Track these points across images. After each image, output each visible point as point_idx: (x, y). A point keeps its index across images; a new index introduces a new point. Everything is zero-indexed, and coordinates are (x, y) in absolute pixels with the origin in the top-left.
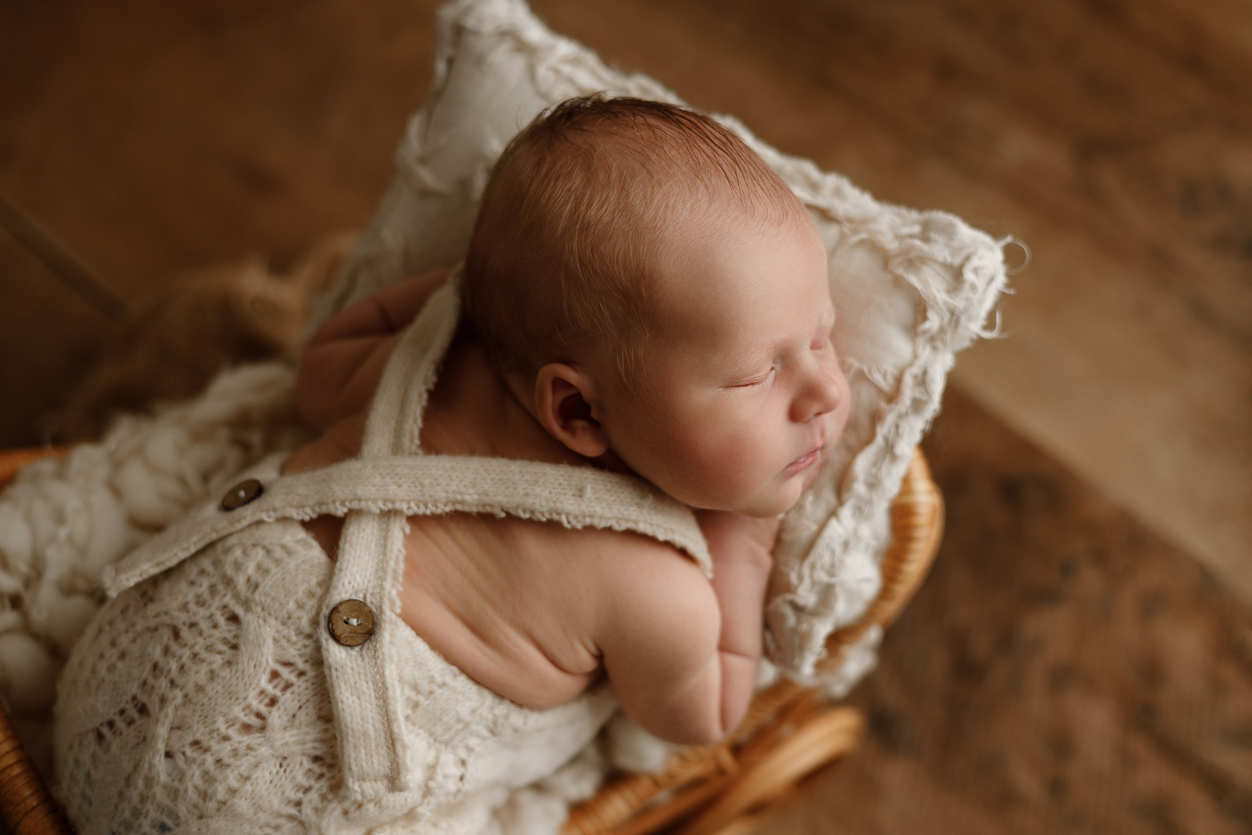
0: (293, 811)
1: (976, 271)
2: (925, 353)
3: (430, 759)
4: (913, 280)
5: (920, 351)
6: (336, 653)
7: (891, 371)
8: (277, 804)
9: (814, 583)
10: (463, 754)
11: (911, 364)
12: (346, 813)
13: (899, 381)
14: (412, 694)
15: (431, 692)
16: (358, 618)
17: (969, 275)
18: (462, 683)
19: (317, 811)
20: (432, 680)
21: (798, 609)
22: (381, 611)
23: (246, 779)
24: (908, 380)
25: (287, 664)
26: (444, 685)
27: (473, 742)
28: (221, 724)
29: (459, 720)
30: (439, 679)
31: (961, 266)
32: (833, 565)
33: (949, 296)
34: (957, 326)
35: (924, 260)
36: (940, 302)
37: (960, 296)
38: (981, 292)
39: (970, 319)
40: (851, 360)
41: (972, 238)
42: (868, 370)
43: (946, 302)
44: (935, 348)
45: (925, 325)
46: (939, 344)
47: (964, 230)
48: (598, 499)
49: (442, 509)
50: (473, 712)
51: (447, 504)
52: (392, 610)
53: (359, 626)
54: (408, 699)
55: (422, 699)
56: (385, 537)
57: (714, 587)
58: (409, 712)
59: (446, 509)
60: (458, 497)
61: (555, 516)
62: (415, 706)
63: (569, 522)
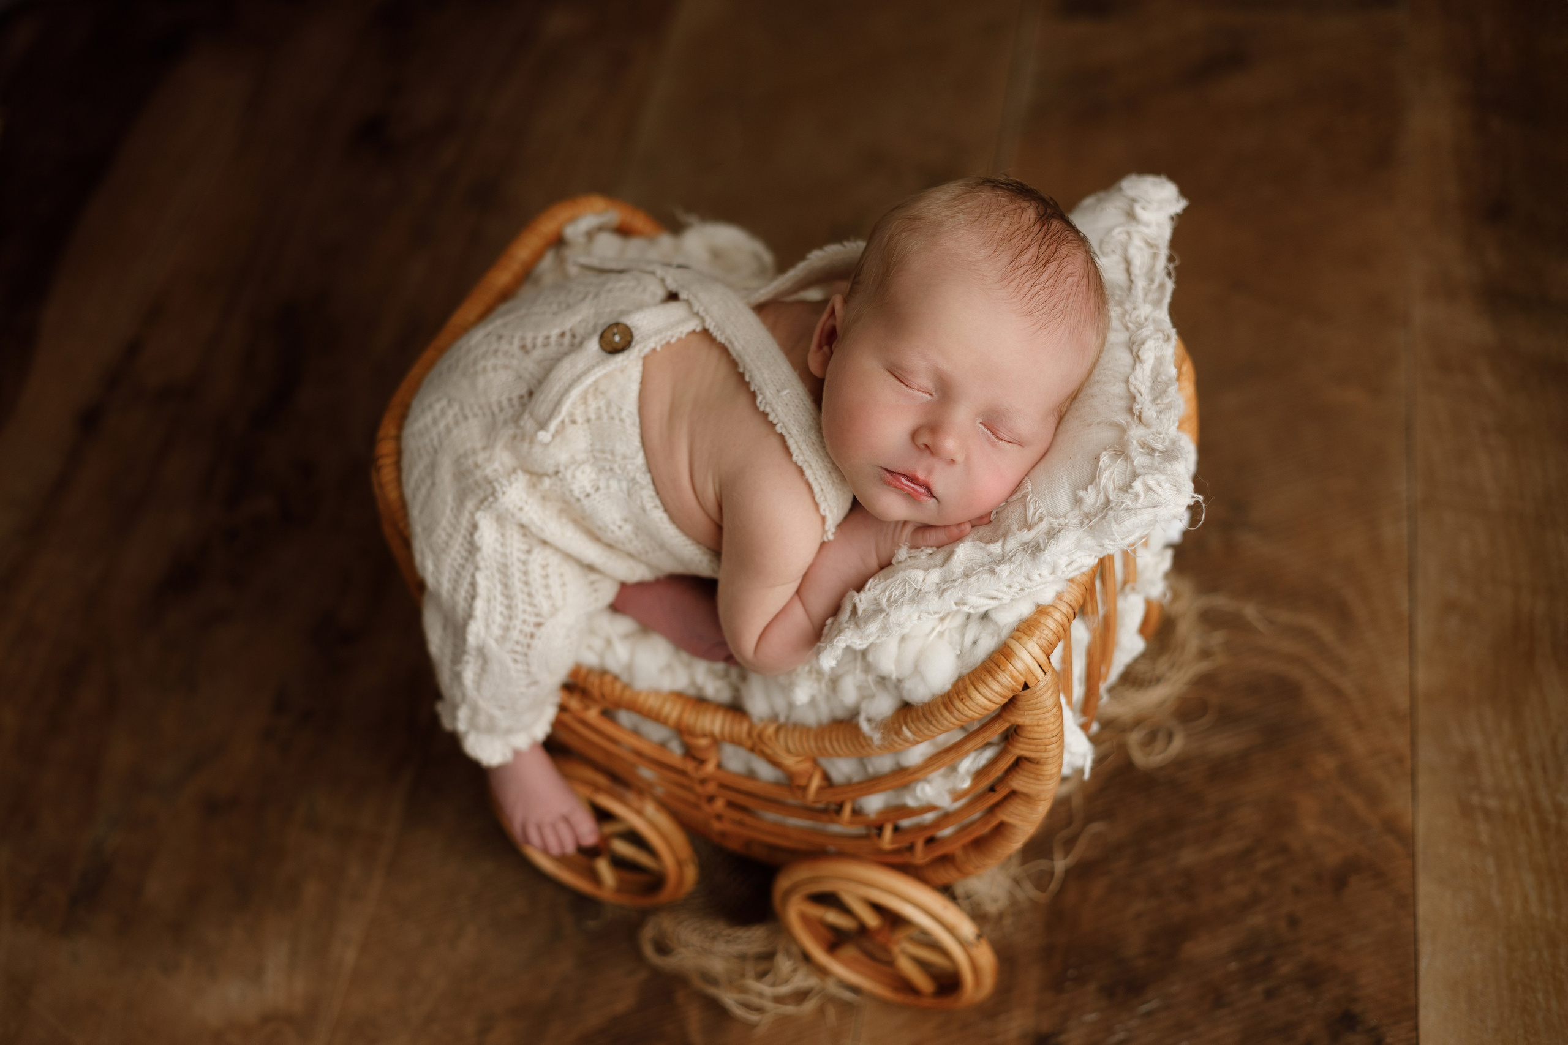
0: (496, 410)
1: (1149, 488)
2: (1074, 519)
3: (580, 456)
4: (1105, 459)
5: (1070, 514)
6: (593, 345)
7: (1043, 509)
8: (494, 399)
9: (875, 598)
10: (602, 485)
11: (1056, 517)
12: (515, 437)
13: (1041, 520)
14: (604, 408)
15: (612, 418)
16: (621, 338)
17: (1138, 486)
19: (505, 423)
21: (854, 611)
22: (635, 346)
23: (495, 368)
24: (1043, 526)
25: (574, 336)
26: (622, 420)
27: (614, 483)
28: (518, 336)
29: (612, 453)
30: (624, 414)
31: (1138, 475)
32: (896, 601)
33: (1115, 489)
34: (1104, 517)
35: (1128, 458)
36: (1102, 484)
37: (1121, 495)
38: (1139, 506)
39: (1116, 521)
40: (1029, 484)
41: (1177, 474)
42: (1031, 499)
43: (1106, 488)
44: (1082, 523)
45: (1082, 493)
46: (1087, 521)
47: (1180, 468)
48: (787, 404)
49: (721, 339)
50: (624, 457)
51: (726, 339)
52: (640, 351)
53: (617, 343)
54: (599, 408)
55: (605, 417)
56: (683, 321)
57: (823, 544)
58: (593, 416)
59: (723, 341)
60: (733, 339)
61: (758, 393)
62: (599, 418)
63: (761, 402)
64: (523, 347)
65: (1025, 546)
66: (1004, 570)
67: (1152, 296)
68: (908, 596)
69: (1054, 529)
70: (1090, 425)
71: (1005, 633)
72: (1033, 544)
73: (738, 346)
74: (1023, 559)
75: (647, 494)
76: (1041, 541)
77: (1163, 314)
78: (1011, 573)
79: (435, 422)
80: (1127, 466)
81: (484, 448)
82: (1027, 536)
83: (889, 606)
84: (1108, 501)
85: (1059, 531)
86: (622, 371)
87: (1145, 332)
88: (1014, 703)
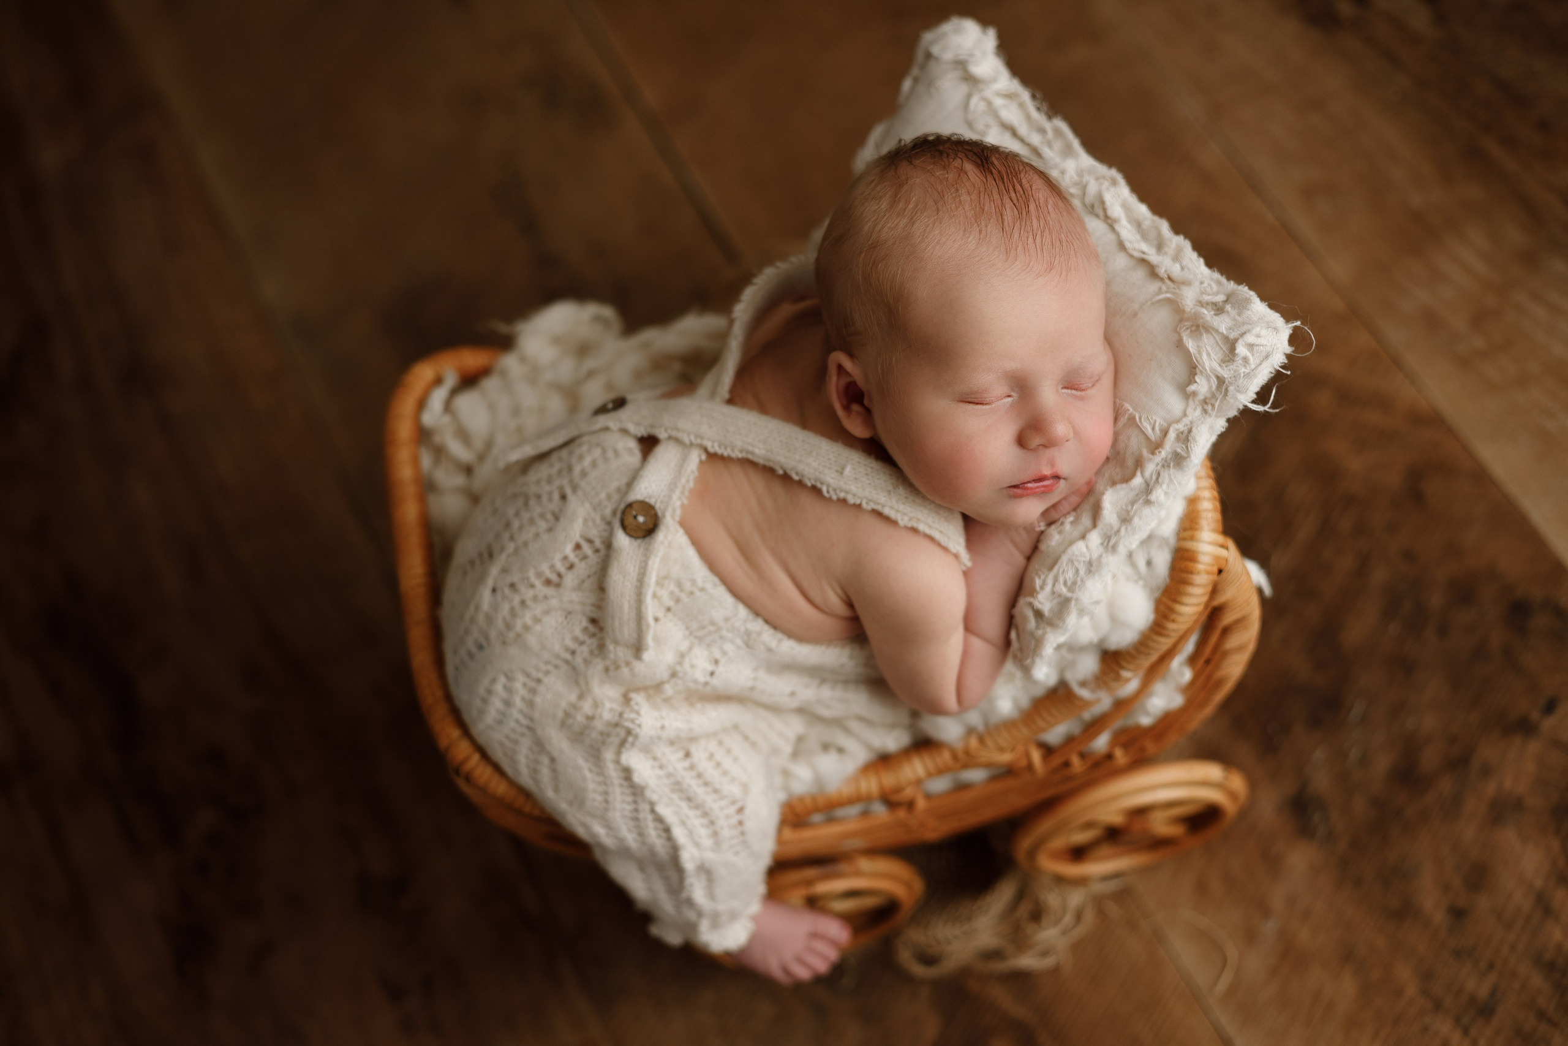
0: (568, 656)
1: (1251, 346)
2: (1195, 413)
3: (684, 646)
4: (1190, 344)
5: (1189, 411)
6: (622, 540)
7: (1159, 422)
8: (557, 647)
9: (1053, 593)
10: (717, 654)
11: (1178, 421)
12: (607, 670)
13: (1165, 433)
14: (677, 590)
15: (692, 593)
16: (644, 516)
17: (1241, 350)
18: (721, 592)
19: (587, 662)
20: (694, 581)
21: (1038, 614)
22: (664, 516)
23: (537, 620)
24: (1172, 435)
25: (590, 541)
26: (702, 590)
27: (729, 647)
28: (531, 574)
29: (713, 623)
30: (700, 583)
31: (1236, 340)
32: (1075, 583)
33: (1220, 365)
34: (1226, 394)
35: (1208, 329)
36: (1208, 369)
37: (1231, 367)
38: (1253, 366)
39: (1239, 391)
40: (1127, 406)
41: (1262, 316)
42: (1140, 418)
43: (1215, 370)
44: (1205, 411)
45: (1193, 388)
46: (1209, 408)
47: (1258, 307)
48: (856, 479)
49: (737, 454)
50: (727, 620)
51: (741, 452)
52: (673, 517)
53: (644, 523)
54: (672, 593)
55: (683, 596)
56: (684, 460)
57: (966, 574)
58: (671, 604)
59: (740, 456)
60: (750, 448)
61: (819, 485)
62: (678, 601)
63: (828, 492)
64: (548, 582)
65: (1165, 464)
66: (1158, 494)
67: (1058, 145)
68: (1082, 572)
69: (1182, 433)
70: (1135, 315)
71: (1172, 541)
72: (1170, 456)
73: (759, 453)
74: (1169, 475)
75: (768, 636)
76: (1179, 450)
77: (1086, 160)
78: (1166, 493)
80: (1215, 338)
81: (581, 697)
82: (1164, 453)
83: (1071, 589)
84: (1221, 381)
85: (1190, 431)
86: (670, 546)
87: (1092, 189)
88: (1215, 591)
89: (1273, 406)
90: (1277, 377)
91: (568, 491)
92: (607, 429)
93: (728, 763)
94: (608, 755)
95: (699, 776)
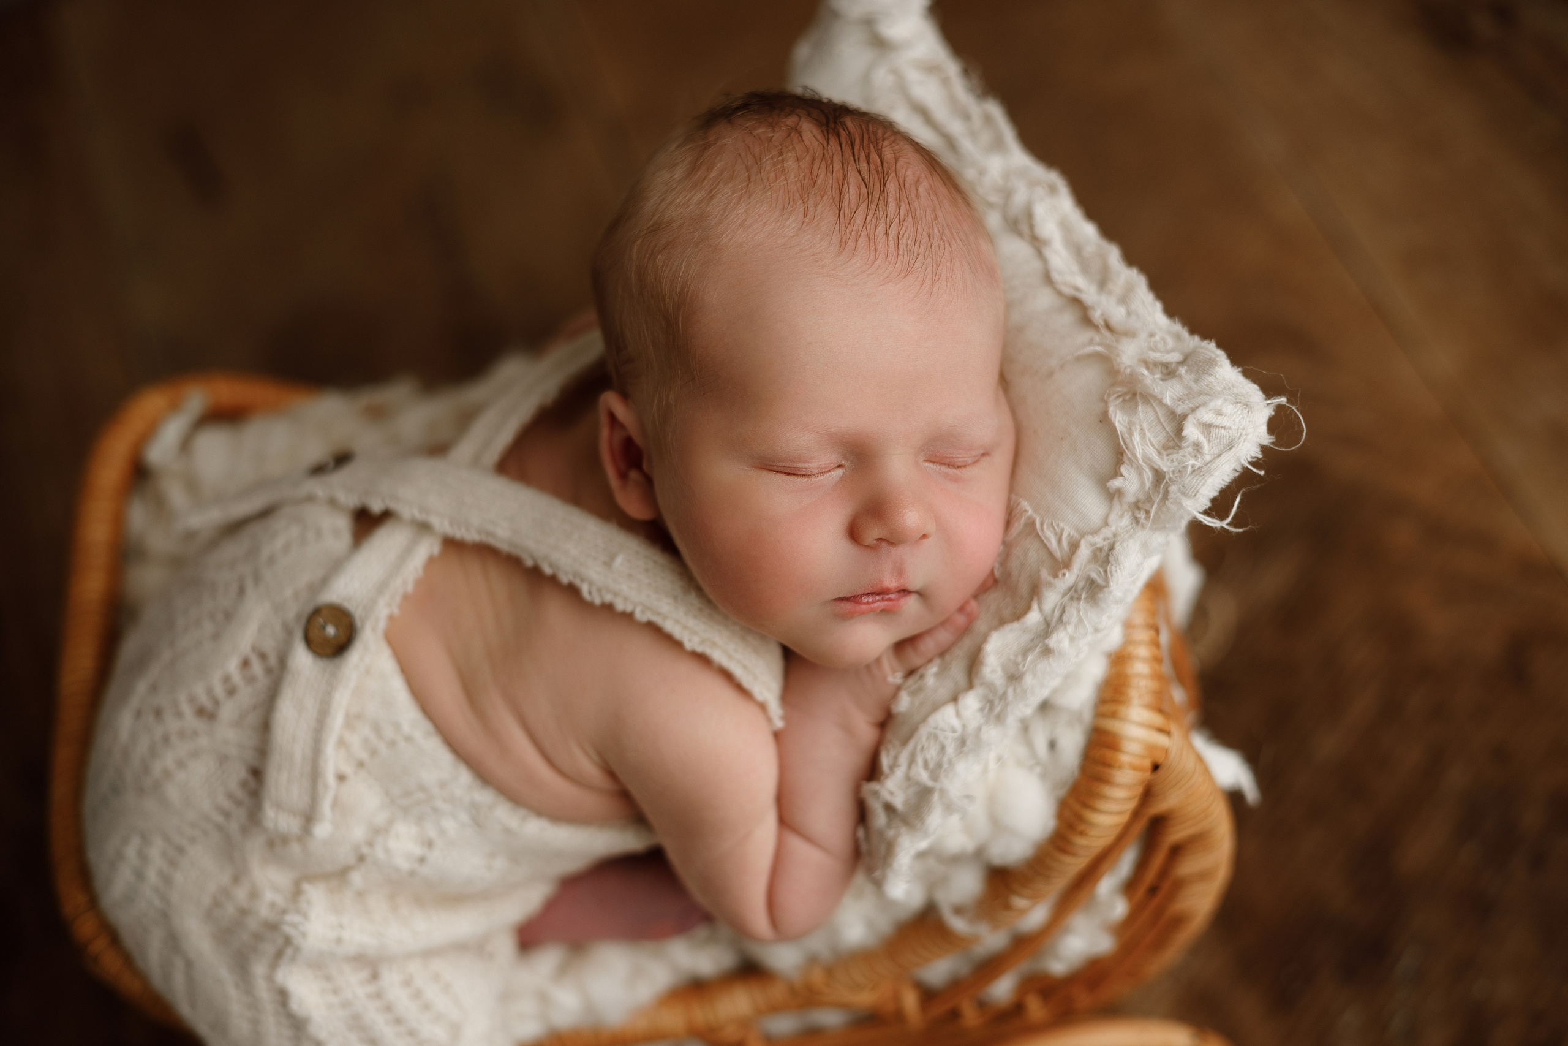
0: (218, 818)
1: (1207, 427)
2: (1121, 522)
3: (381, 818)
4: (1119, 419)
5: (1113, 517)
6: (302, 659)
7: (1068, 531)
8: (205, 805)
9: (908, 778)
10: (432, 833)
11: (1095, 532)
12: (270, 846)
13: (1074, 546)
14: (373, 738)
15: (392, 744)
16: (337, 627)
17: (1191, 431)
19: (244, 830)
20: (397, 726)
21: (889, 808)
22: (363, 628)
23: (180, 764)
24: (1084, 552)
25: (263, 656)
26: (408, 739)
27: (449, 824)
29: (422, 788)
30: (406, 728)
31: (1184, 417)
32: (939, 765)
33: (1159, 453)
34: (1166, 496)
35: (1148, 398)
36: (1139, 456)
37: (1175, 456)
38: (1208, 458)
39: (1184, 494)
40: (1025, 504)
41: (1230, 385)
42: (1042, 524)
43: (1150, 460)
44: (1136, 520)
45: (1116, 483)
46: (1142, 515)
47: (1226, 372)
48: (631, 577)
49: (473, 537)
50: (443, 785)
51: (479, 533)
52: (374, 630)
53: (334, 637)
54: (366, 741)
55: (382, 746)
58: (364, 755)
59: (477, 539)
61: (578, 583)
62: (374, 753)
63: (590, 594)
64: (201, 712)
65: (1073, 594)
66: (1062, 639)
67: (986, 137)
68: (950, 750)
69: (1101, 550)
70: (1051, 374)
71: (1088, 716)
72: (1081, 584)
73: (503, 535)
74: (1079, 611)
76: (1094, 575)
77: (1019, 158)
78: (1074, 640)
79: (139, 875)
80: (1155, 411)
81: (236, 879)
82: (1070, 578)
83: (935, 777)
84: (1159, 476)
85: (1112, 548)
86: (367, 672)
87: (1020, 197)
88: (1148, 794)
89: (1235, 523)
90: (1244, 478)
91: (249, 583)
92: (310, 499)
93: (432, 993)
94: (259, 969)
95: (388, 1008)
